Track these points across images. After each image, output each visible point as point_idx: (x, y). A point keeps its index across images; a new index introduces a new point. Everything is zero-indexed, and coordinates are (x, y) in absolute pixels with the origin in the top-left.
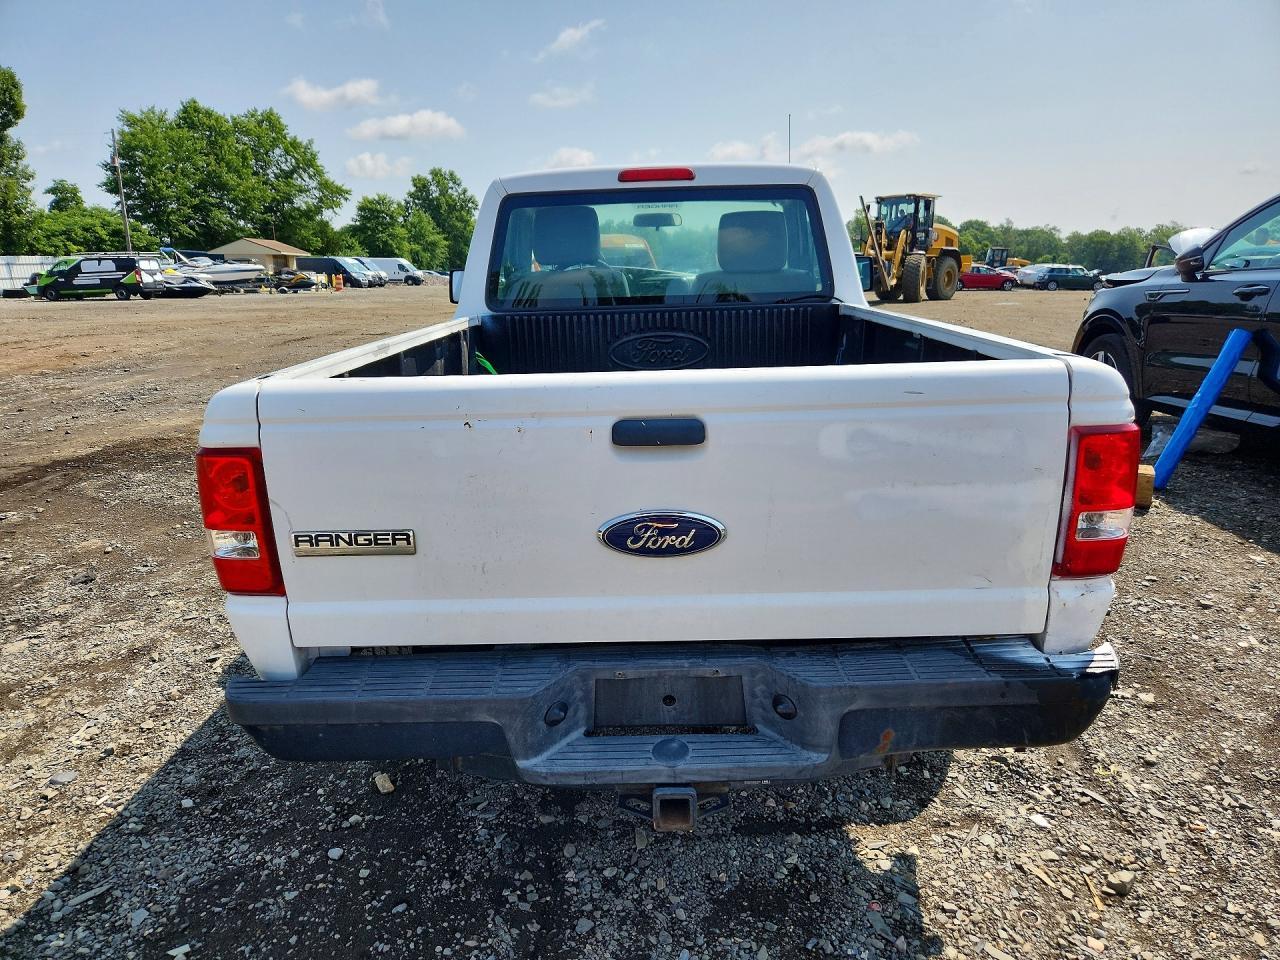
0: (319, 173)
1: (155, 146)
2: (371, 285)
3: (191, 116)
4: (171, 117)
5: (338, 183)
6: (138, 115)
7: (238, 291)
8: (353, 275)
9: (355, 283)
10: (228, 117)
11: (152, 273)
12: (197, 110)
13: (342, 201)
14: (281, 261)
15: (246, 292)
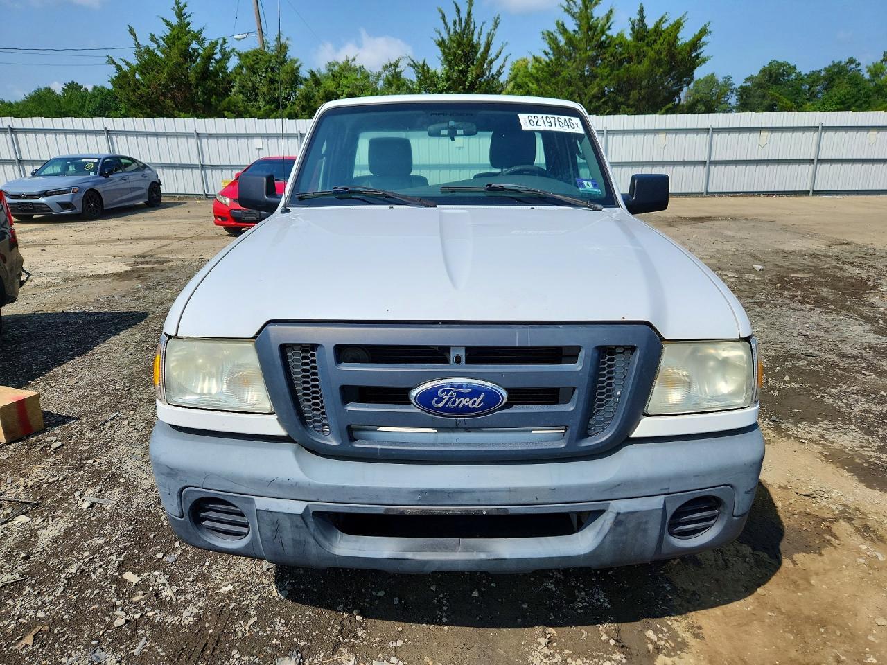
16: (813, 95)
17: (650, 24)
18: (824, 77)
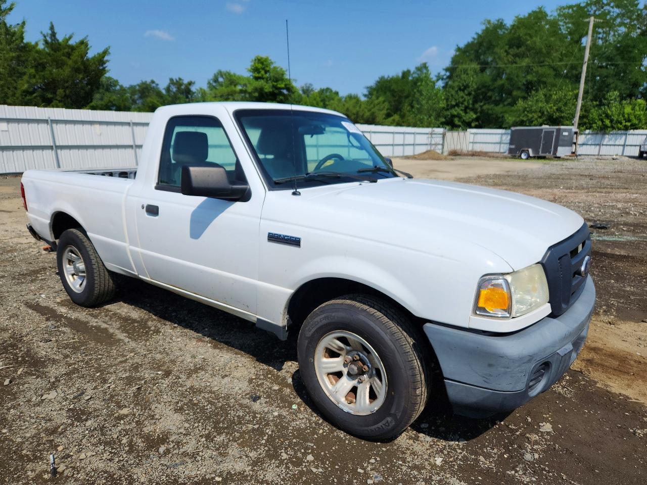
16: (134, 102)
17: (60, 37)
18: (139, 90)
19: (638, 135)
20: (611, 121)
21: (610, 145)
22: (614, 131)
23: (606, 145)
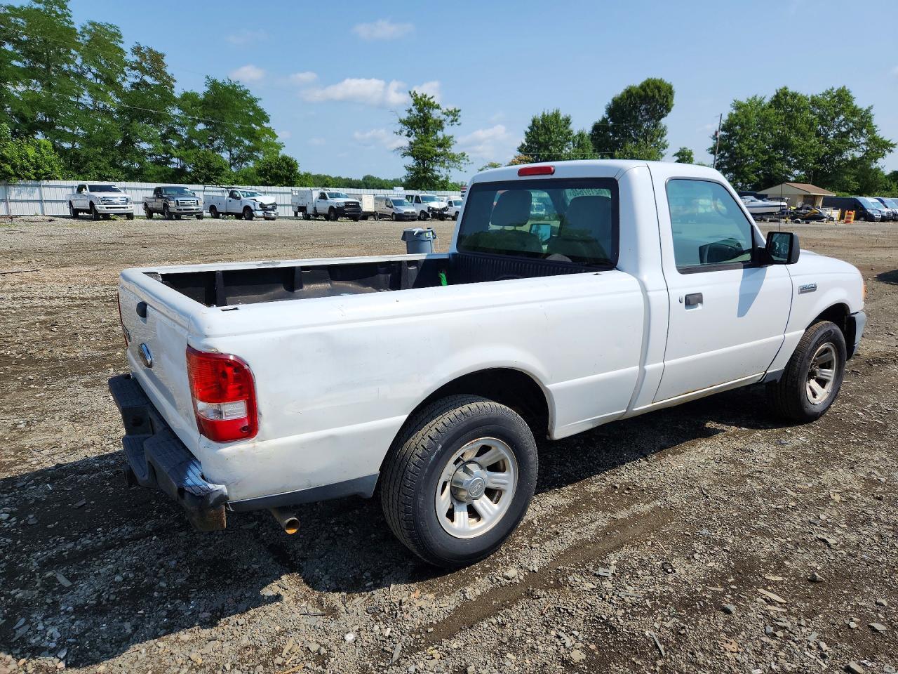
0: (872, 131)
1: (748, 122)
2: (884, 219)
3: (781, 99)
4: (767, 101)
5: (886, 139)
6: (745, 102)
7: (765, 220)
8: (869, 211)
9: (870, 218)
10: (809, 96)
11: (705, 206)
12: (785, 94)
13: (887, 152)
14: (810, 200)
15: (770, 221)
19: (55, 187)
20: (14, 167)
21: (22, 201)
22: (21, 182)
23: (16, 201)
